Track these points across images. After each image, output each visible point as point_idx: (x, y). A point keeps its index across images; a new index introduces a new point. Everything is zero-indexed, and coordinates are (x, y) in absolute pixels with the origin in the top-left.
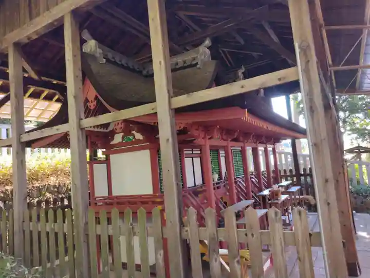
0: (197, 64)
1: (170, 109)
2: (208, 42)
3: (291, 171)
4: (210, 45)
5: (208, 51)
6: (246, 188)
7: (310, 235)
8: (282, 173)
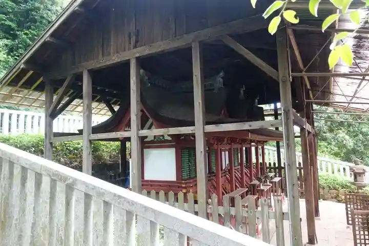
0: (213, 89)
1: (204, 132)
2: (222, 74)
3: (274, 164)
4: (223, 76)
5: (221, 80)
6: (241, 179)
7: (283, 214)
8: (268, 166)
